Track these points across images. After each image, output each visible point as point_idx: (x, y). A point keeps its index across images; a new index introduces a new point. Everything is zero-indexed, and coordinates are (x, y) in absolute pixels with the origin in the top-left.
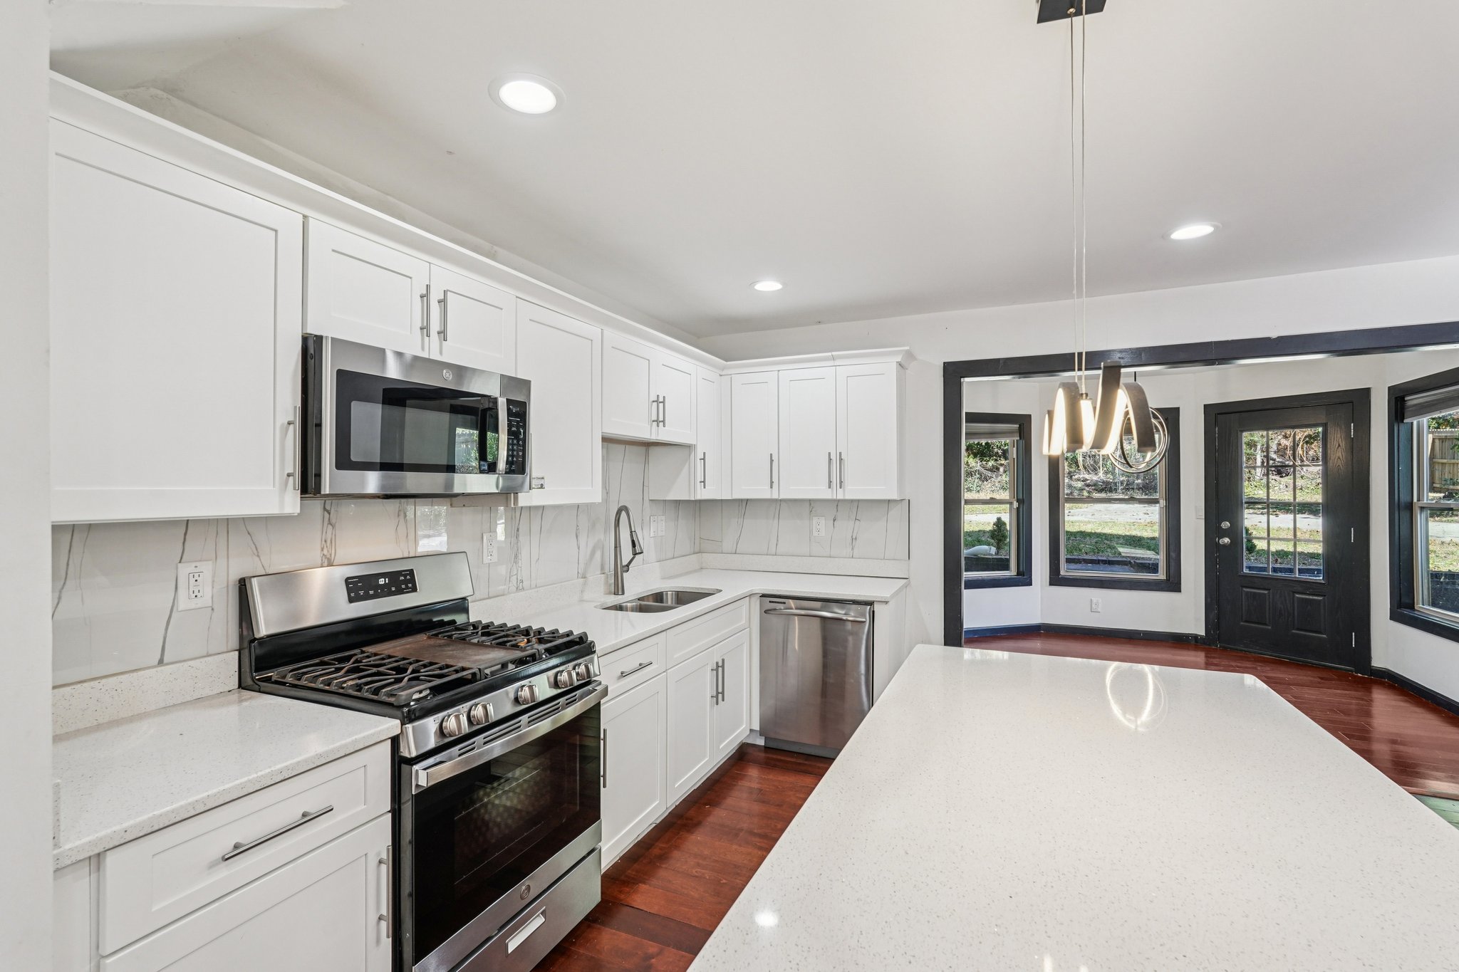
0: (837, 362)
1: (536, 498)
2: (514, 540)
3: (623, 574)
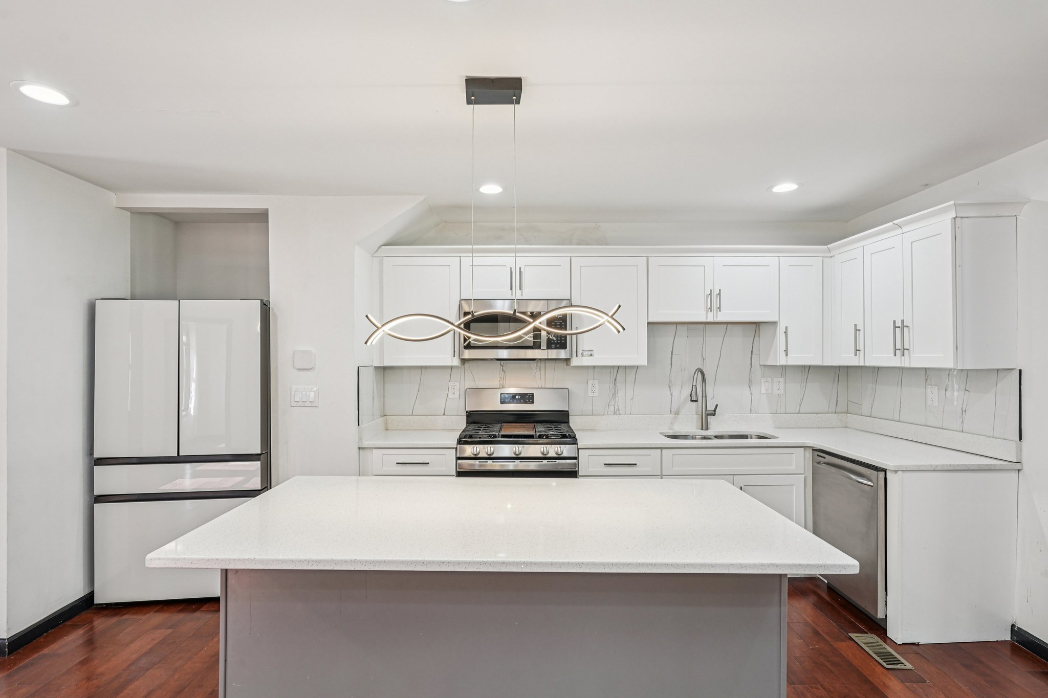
0: (905, 229)
1: (586, 361)
2: (612, 385)
3: (707, 416)
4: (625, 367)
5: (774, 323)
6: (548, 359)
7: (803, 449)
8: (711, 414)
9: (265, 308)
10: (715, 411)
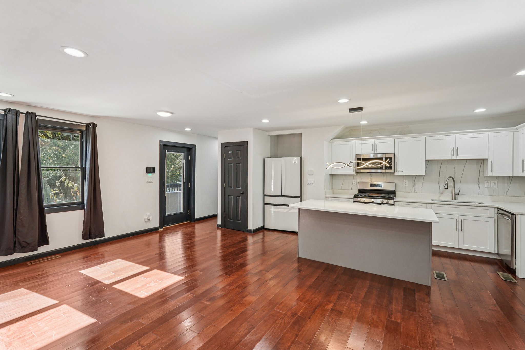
1: (400, 173)
2: (413, 182)
3: (455, 195)
4: (419, 176)
5: (487, 159)
6: (385, 173)
7: (493, 208)
8: (457, 194)
9: (301, 158)
10: (459, 193)
